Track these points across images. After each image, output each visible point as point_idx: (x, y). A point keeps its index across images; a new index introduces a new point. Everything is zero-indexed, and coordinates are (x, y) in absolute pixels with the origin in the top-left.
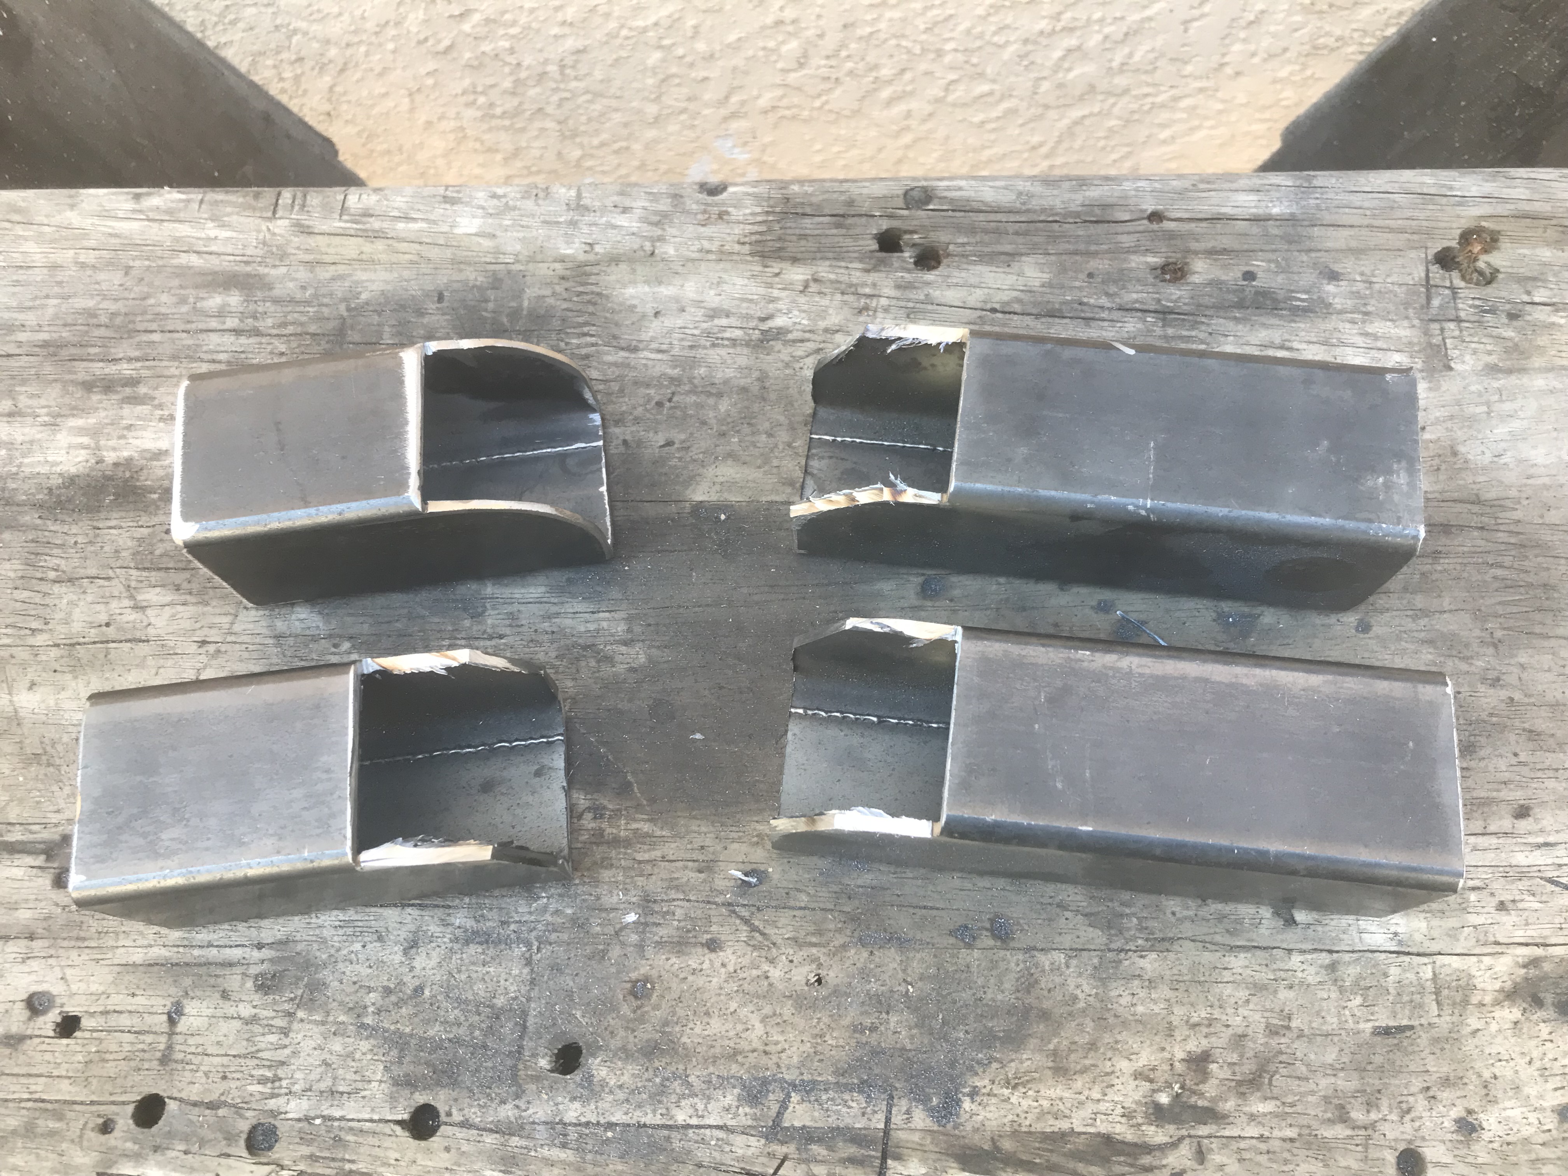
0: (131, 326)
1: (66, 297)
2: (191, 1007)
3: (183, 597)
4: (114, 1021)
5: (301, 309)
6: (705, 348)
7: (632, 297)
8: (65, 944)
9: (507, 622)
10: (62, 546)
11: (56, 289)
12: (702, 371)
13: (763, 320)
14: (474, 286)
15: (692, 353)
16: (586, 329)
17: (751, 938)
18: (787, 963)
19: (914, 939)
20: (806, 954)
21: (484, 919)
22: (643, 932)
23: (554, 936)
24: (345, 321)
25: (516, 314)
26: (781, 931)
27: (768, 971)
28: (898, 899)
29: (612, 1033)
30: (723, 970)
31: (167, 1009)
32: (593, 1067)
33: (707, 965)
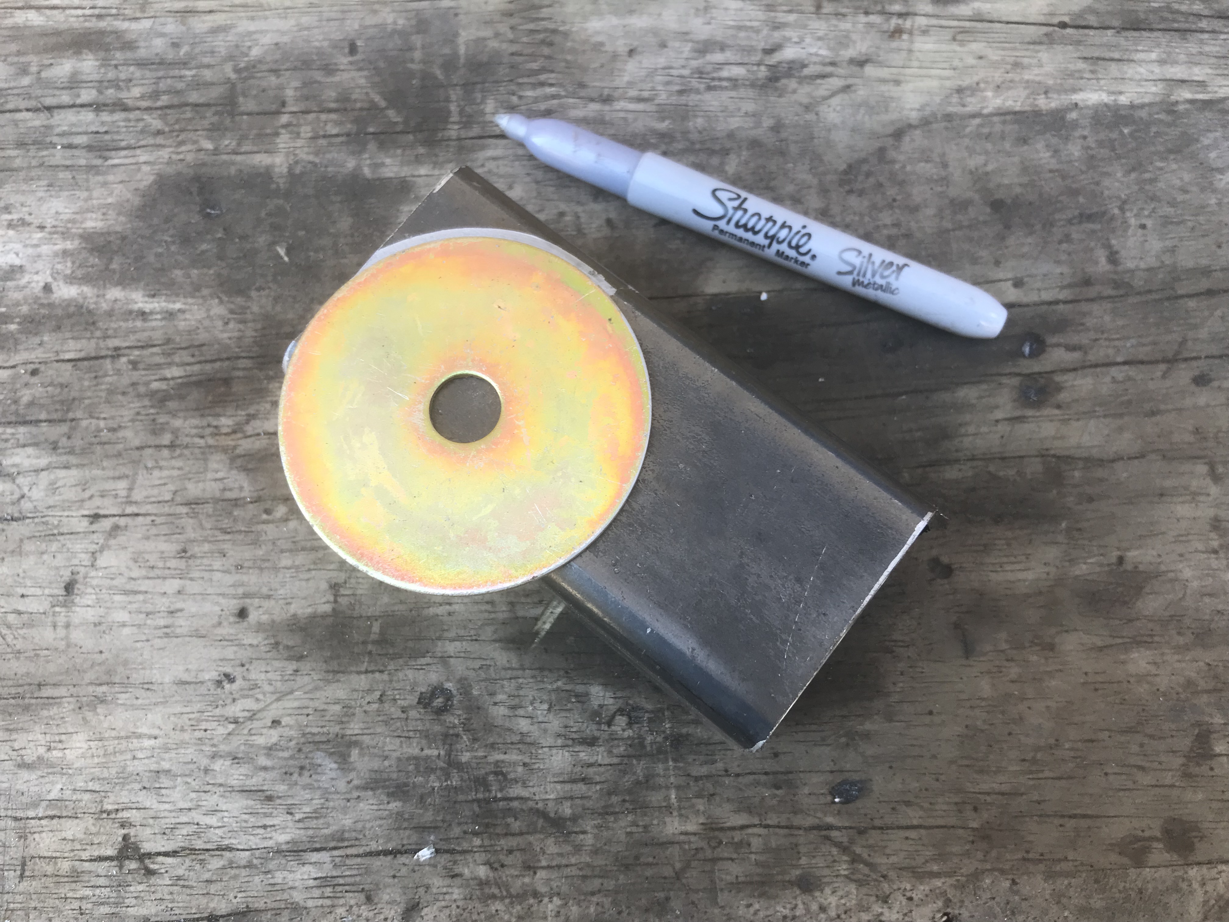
3: (64, 458)
5: (176, 72)
6: (698, 92)
7: (598, 33)
12: (700, 122)
13: (769, 52)
14: (394, 32)
15: (683, 99)
16: (543, 77)
17: (854, 871)
18: (904, 902)
19: (1066, 859)
20: (927, 888)
21: (503, 866)
22: (712, 871)
23: (596, 883)
24: (234, 85)
25: (450, 64)
26: (893, 859)
27: (882, 914)
28: (1038, 807)
30: (822, 915)
33: (800, 911)
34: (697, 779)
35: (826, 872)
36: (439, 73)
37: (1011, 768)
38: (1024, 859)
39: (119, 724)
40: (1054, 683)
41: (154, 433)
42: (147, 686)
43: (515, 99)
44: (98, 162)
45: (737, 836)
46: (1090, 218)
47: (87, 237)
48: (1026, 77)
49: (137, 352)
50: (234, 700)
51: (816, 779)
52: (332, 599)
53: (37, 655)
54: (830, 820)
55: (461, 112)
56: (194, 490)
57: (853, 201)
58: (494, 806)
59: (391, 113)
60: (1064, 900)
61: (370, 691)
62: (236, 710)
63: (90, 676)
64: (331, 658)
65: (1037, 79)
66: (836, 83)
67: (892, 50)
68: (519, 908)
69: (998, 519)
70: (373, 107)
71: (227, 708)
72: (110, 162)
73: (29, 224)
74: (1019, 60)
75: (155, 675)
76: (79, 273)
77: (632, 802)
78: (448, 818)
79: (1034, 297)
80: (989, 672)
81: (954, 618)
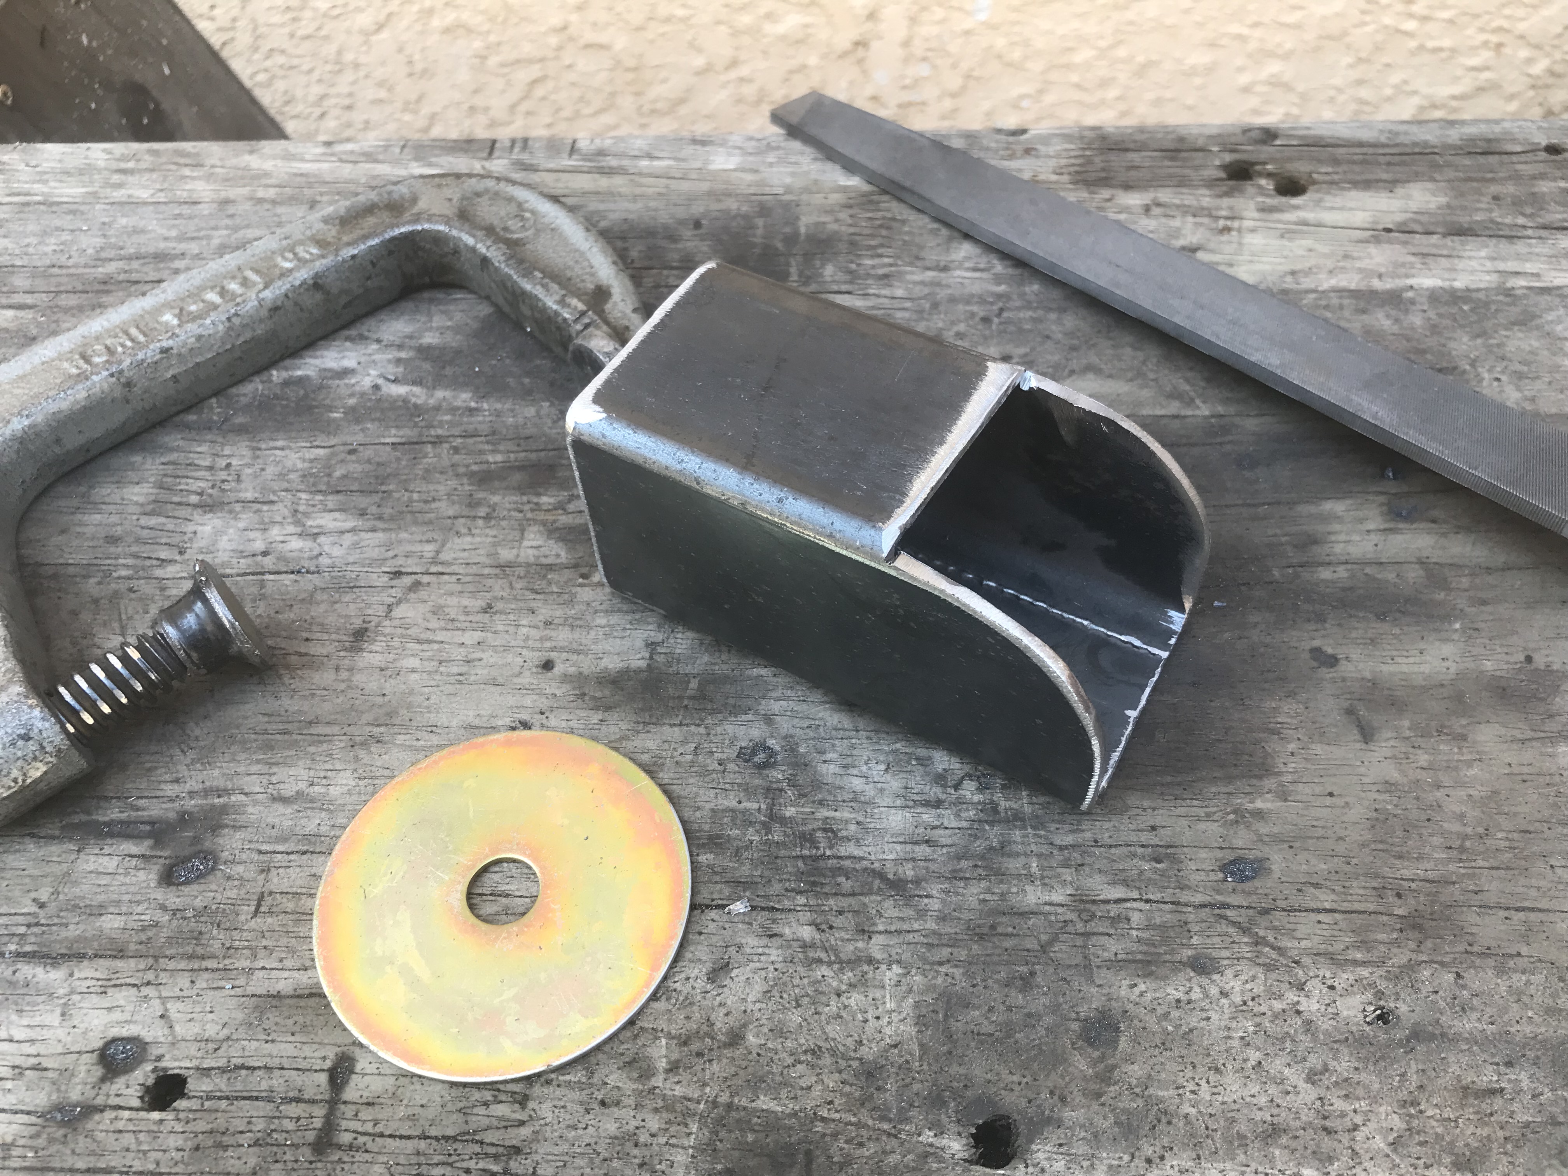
2: (365, 1061)
3: (371, 523)
4: (239, 1083)
8: (169, 965)
10: (211, 468)
14: (738, 215)
19: (1519, 954)
20: (1352, 978)
21: (831, 927)
22: (1085, 947)
23: (945, 952)
25: (792, 239)
26: (1304, 944)
27: (1298, 1002)
28: (1476, 897)
29: (1063, 1100)
30: (1224, 1001)
31: (328, 1064)
32: (1041, 1155)
33: (1196, 994)
34: (1061, 848)
35: (1225, 953)
36: (780, 245)
37: (1436, 855)
38: (1467, 952)
40: (1471, 772)
41: (470, 505)
42: (432, 729)
43: (853, 266)
45: (1114, 910)
49: (459, 440)
51: (1203, 854)
52: (647, 655)
53: (314, 695)
54: (1224, 898)
56: (506, 554)
58: (822, 864)
60: (1525, 999)
61: (684, 742)
63: (367, 717)
64: (642, 710)
65: (1369, 267)
67: (1222, 242)
68: (850, 974)
73: (368, 339)
74: (1349, 253)
75: (442, 719)
76: (410, 377)
77: (985, 868)
78: (767, 873)
80: (1394, 757)
81: (1346, 704)
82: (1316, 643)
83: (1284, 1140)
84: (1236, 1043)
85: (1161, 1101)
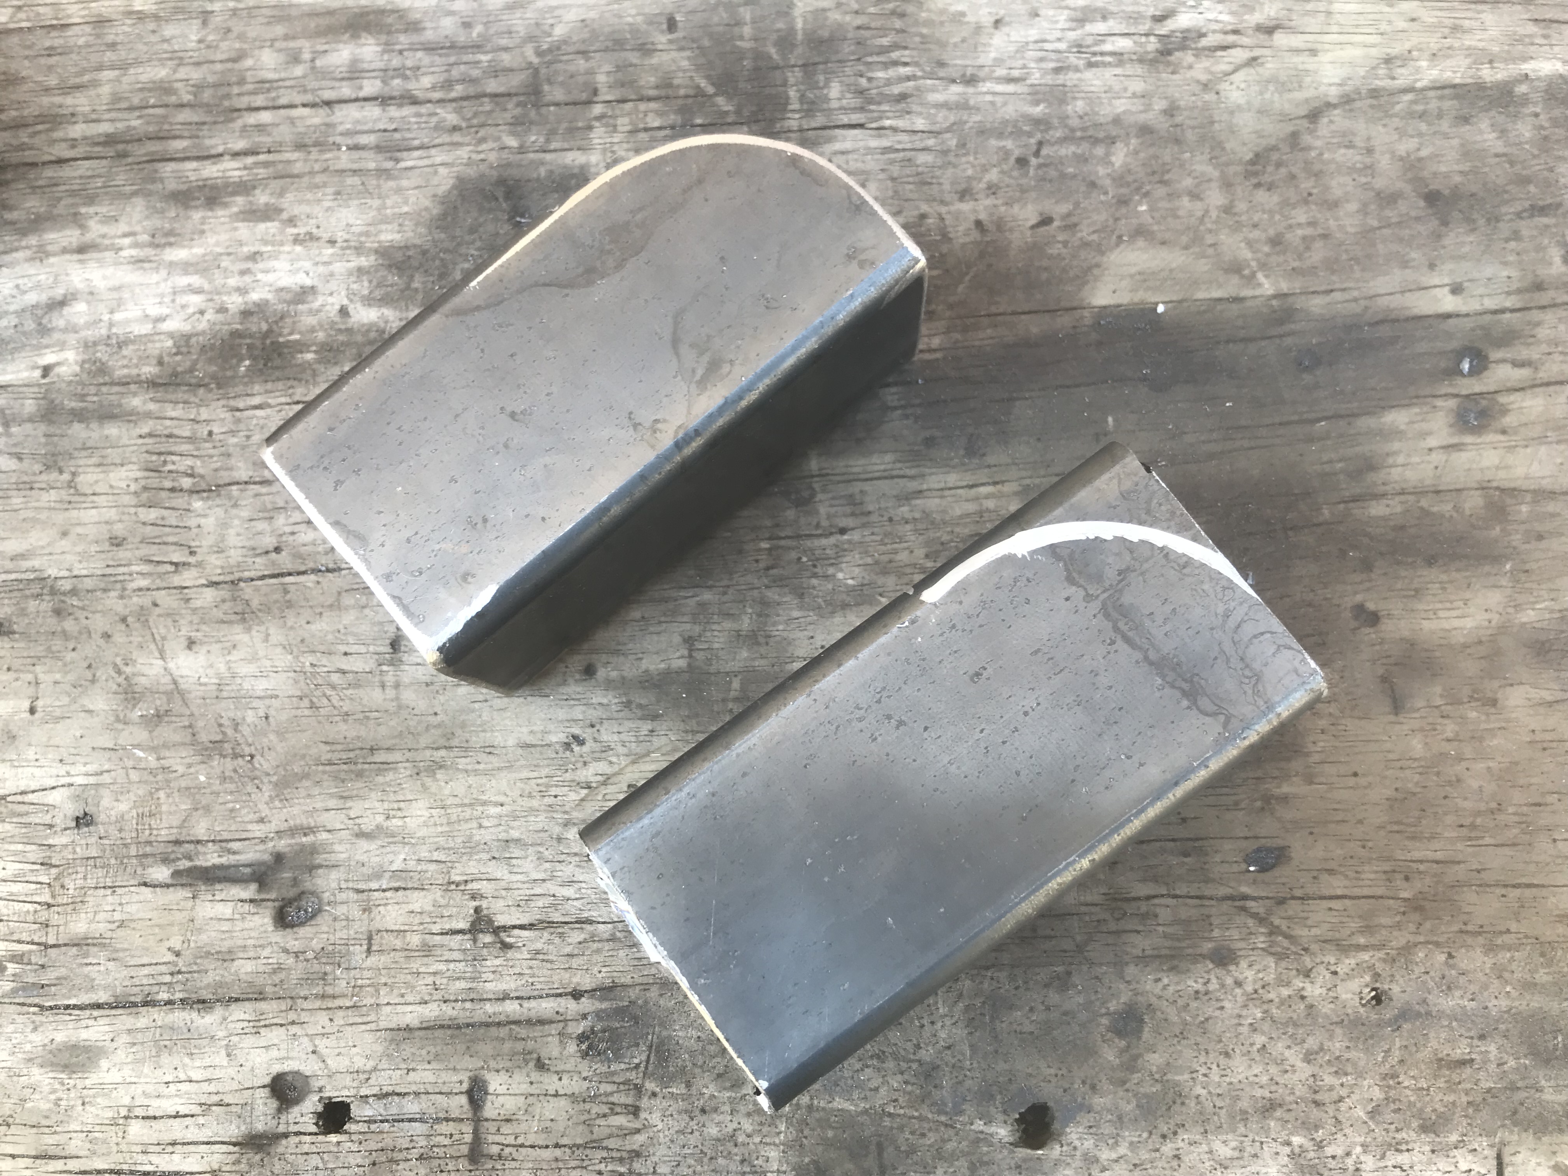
0: (226, 103)
1: (123, 67)
2: (496, 1083)
4: (394, 1107)
5: (470, 57)
6: (1077, 70)
8: (306, 1005)
9: (848, 509)
10: (191, 439)
11: (109, 56)
12: (1080, 106)
13: (1159, 19)
15: (1061, 79)
16: (895, 55)
17: (1272, 944)
18: (1328, 976)
19: (1508, 931)
20: (1353, 962)
22: (1117, 944)
24: (536, 71)
25: (786, 41)
26: (1315, 931)
27: (1303, 989)
28: (1478, 876)
29: (1093, 1087)
30: (1238, 991)
31: (465, 1086)
32: (1074, 1136)
33: (1214, 985)
35: (1242, 945)
36: (773, 51)
37: (1446, 834)
38: (1462, 932)
39: (461, 790)
40: (1495, 742)
42: (489, 750)
43: (863, 82)
44: (389, 165)
45: (1144, 907)
46: (1543, 210)
47: (382, 251)
48: (1467, 43)
50: (585, 763)
51: (1227, 846)
52: (686, 653)
53: (368, 718)
54: (1245, 889)
55: (802, 98)
57: (1261, 196)
59: (720, 100)
60: (1506, 975)
62: (588, 774)
63: (426, 740)
65: (1481, 45)
66: (1239, 55)
67: (1307, 13)
69: (1431, 561)
70: (700, 93)
71: (578, 772)
72: (403, 165)
73: (318, 239)
74: (1457, 22)
75: (498, 739)
76: (378, 294)
79: (1474, 306)
80: (1422, 730)
81: (1381, 671)
82: (1359, 598)
83: (1278, 1113)
84: (1244, 1030)
85: (1177, 1084)
